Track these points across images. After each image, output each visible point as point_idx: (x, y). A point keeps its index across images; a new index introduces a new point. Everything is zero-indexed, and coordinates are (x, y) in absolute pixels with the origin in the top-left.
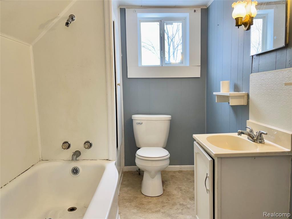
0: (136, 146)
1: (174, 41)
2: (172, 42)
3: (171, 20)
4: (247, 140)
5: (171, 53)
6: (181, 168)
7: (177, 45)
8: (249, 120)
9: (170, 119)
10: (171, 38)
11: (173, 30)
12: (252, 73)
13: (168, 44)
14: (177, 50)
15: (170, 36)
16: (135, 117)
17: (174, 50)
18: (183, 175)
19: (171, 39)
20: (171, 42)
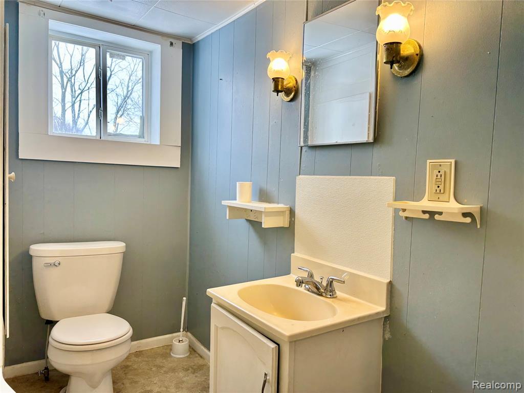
0: (40, 315)
1: (73, 81)
2: (69, 82)
3: (123, 50)
4: (303, 292)
5: (68, 105)
6: (139, 347)
7: (80, 91)
8: (295, 253)
9: (124, 250)
10: (67, 74)
11: (72, 61)
12: (300, 174)
13: (60, 85)
14: (80, 101)
15: (65, 71)
16: (37, 249)
17: (74, 99)
18: (146, 359)
19: (68, 76)
20: (67, 83)
